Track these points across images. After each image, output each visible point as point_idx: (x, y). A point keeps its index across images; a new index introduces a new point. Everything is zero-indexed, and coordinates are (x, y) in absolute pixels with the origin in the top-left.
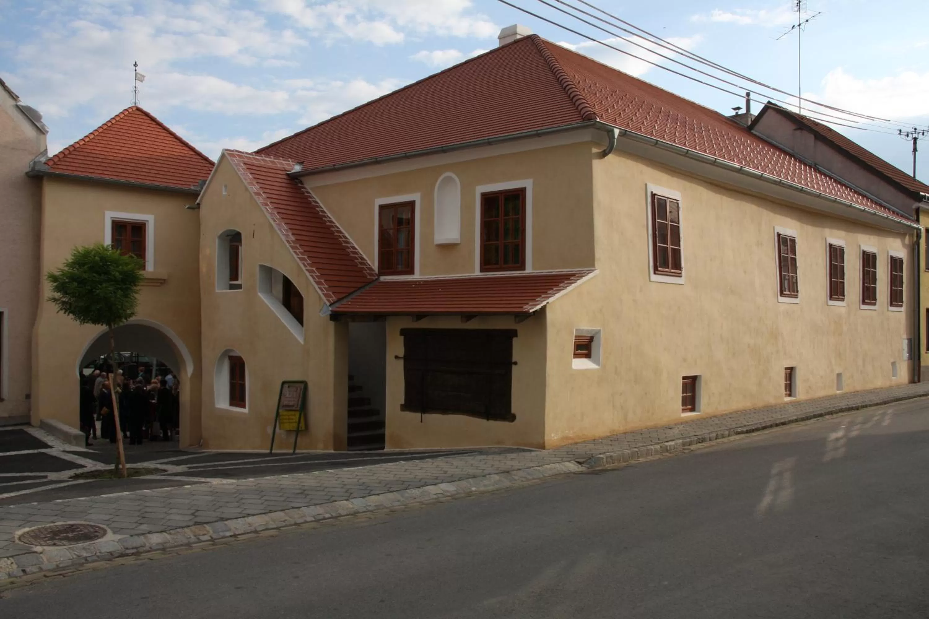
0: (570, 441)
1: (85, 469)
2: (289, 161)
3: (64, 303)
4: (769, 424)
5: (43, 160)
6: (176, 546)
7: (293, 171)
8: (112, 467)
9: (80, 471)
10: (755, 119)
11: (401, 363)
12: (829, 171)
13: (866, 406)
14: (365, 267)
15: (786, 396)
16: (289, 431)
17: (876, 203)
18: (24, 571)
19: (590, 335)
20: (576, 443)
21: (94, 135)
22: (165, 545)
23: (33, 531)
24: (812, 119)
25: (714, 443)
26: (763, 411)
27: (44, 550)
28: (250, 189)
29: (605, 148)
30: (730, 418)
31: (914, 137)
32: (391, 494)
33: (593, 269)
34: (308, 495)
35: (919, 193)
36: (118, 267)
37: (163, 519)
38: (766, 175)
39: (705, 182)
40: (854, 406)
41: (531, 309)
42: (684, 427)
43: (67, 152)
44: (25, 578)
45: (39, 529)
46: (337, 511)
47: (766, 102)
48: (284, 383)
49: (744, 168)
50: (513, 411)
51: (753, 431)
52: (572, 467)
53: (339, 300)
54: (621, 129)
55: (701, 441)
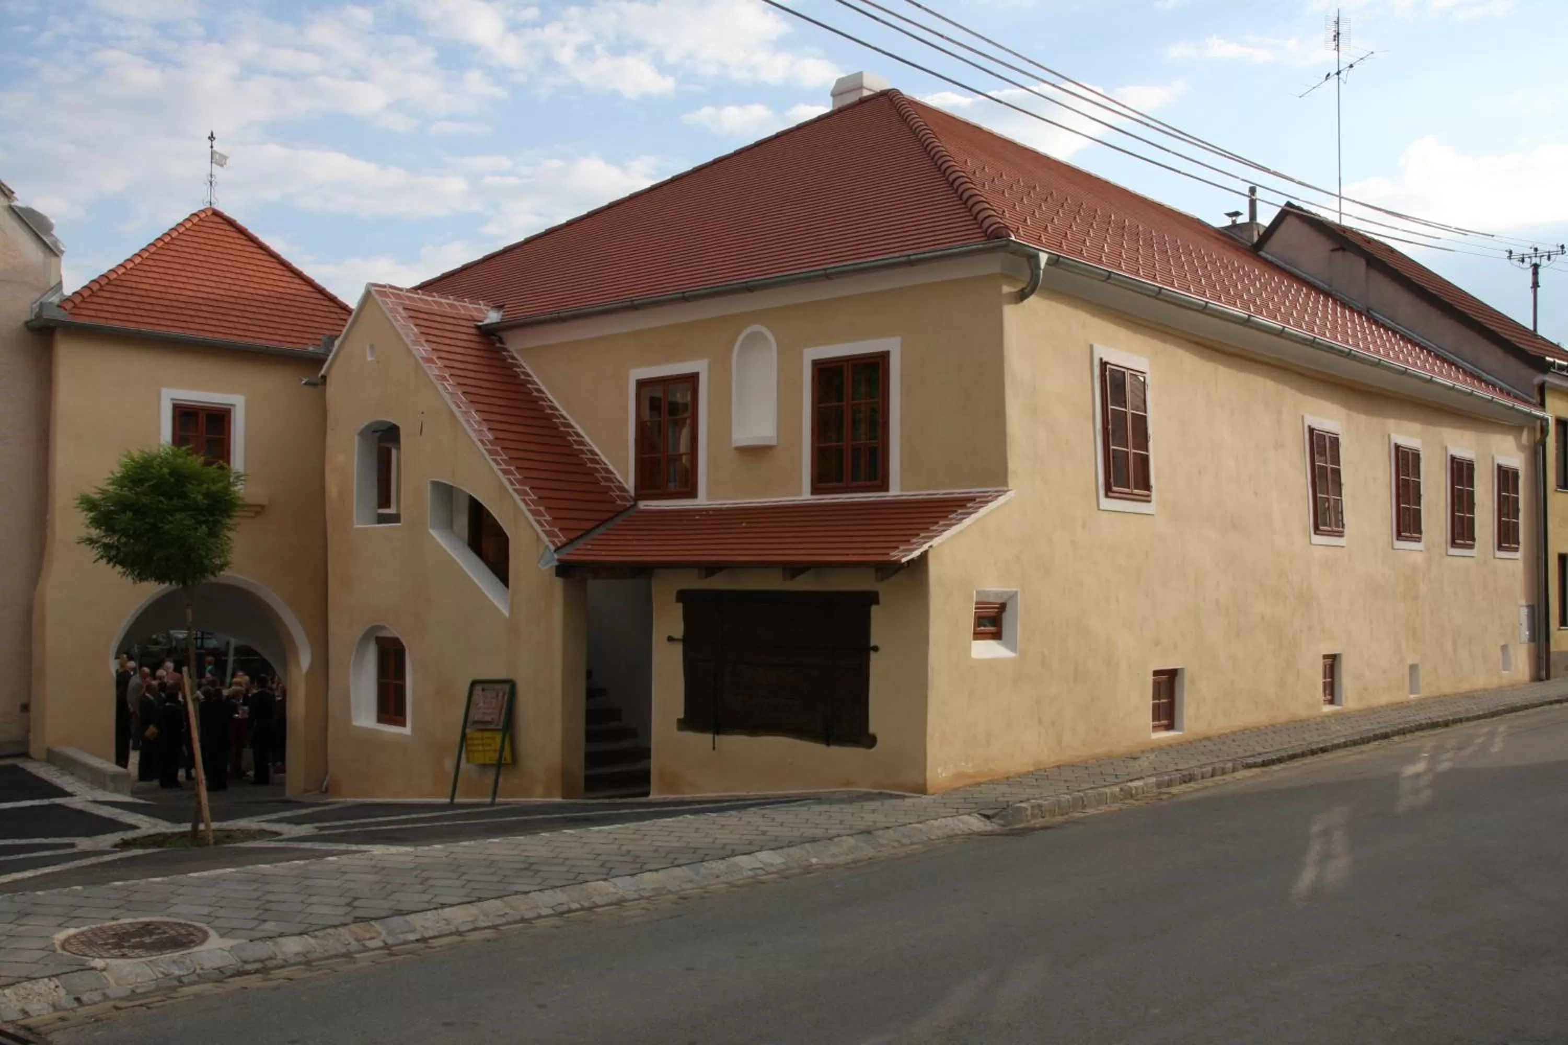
0: (968, 781)
1: (138, 831)
2: (480, 305)
3: (107, 547)
4: (1299, 751)
5: (55, 299)
6: (327, 958)
7: (486, 322)
8: (187, 827)
9: (129, 835)
10: (1265, 233)
11: (678, 649)
12: (1392, 321)
13: (1461, 721)
14: (612, 485)
15: (1325, 704)
16: (484, 766)
17: (1473, 376)
18: (78, 1000)
19: (1001, 601)
20: (979, 784)
21: (142, 257)
22: (308, 955)
23: (83, 934)
24: (1361, 232)
25: (1209, 782)
26: (1288, 729)
27: (107, 964)
28: (415, 352)
29: (1024, 286)
30: (1234, 741)
31: (1533, 262)
32: (678, 869)
33: (1005, 489)
34: (539, 871)
35: (1545, 359)
36: (200, 485)
37: (300, 912)
38: (1290, 329)
39: (1189, 341)
40: (1440, 720)
41: (904, 556)
42: (1156, 756)
43: (96, 287)
44: (82, 1011)
45: (93, 931)
46: (591, 898)
47: (1283, 204)
48: (474, 684)
49: (1252, 318)
50: (872, 729)
51: (1273, 762)
52: (976, 823)
53: (570, 542)
54: (1049, 253)
55: (1187, 780)
